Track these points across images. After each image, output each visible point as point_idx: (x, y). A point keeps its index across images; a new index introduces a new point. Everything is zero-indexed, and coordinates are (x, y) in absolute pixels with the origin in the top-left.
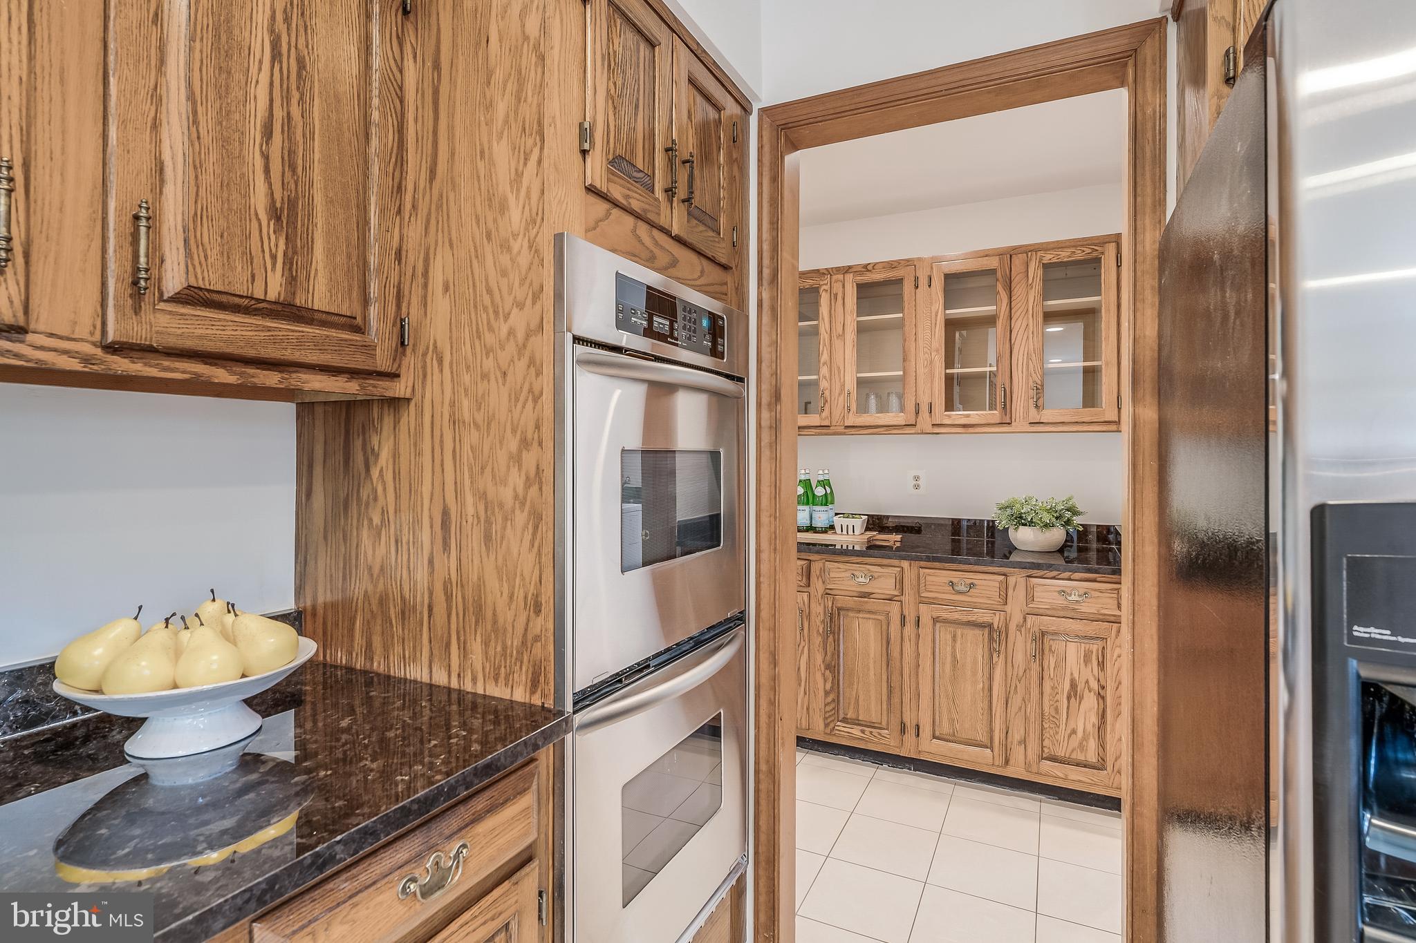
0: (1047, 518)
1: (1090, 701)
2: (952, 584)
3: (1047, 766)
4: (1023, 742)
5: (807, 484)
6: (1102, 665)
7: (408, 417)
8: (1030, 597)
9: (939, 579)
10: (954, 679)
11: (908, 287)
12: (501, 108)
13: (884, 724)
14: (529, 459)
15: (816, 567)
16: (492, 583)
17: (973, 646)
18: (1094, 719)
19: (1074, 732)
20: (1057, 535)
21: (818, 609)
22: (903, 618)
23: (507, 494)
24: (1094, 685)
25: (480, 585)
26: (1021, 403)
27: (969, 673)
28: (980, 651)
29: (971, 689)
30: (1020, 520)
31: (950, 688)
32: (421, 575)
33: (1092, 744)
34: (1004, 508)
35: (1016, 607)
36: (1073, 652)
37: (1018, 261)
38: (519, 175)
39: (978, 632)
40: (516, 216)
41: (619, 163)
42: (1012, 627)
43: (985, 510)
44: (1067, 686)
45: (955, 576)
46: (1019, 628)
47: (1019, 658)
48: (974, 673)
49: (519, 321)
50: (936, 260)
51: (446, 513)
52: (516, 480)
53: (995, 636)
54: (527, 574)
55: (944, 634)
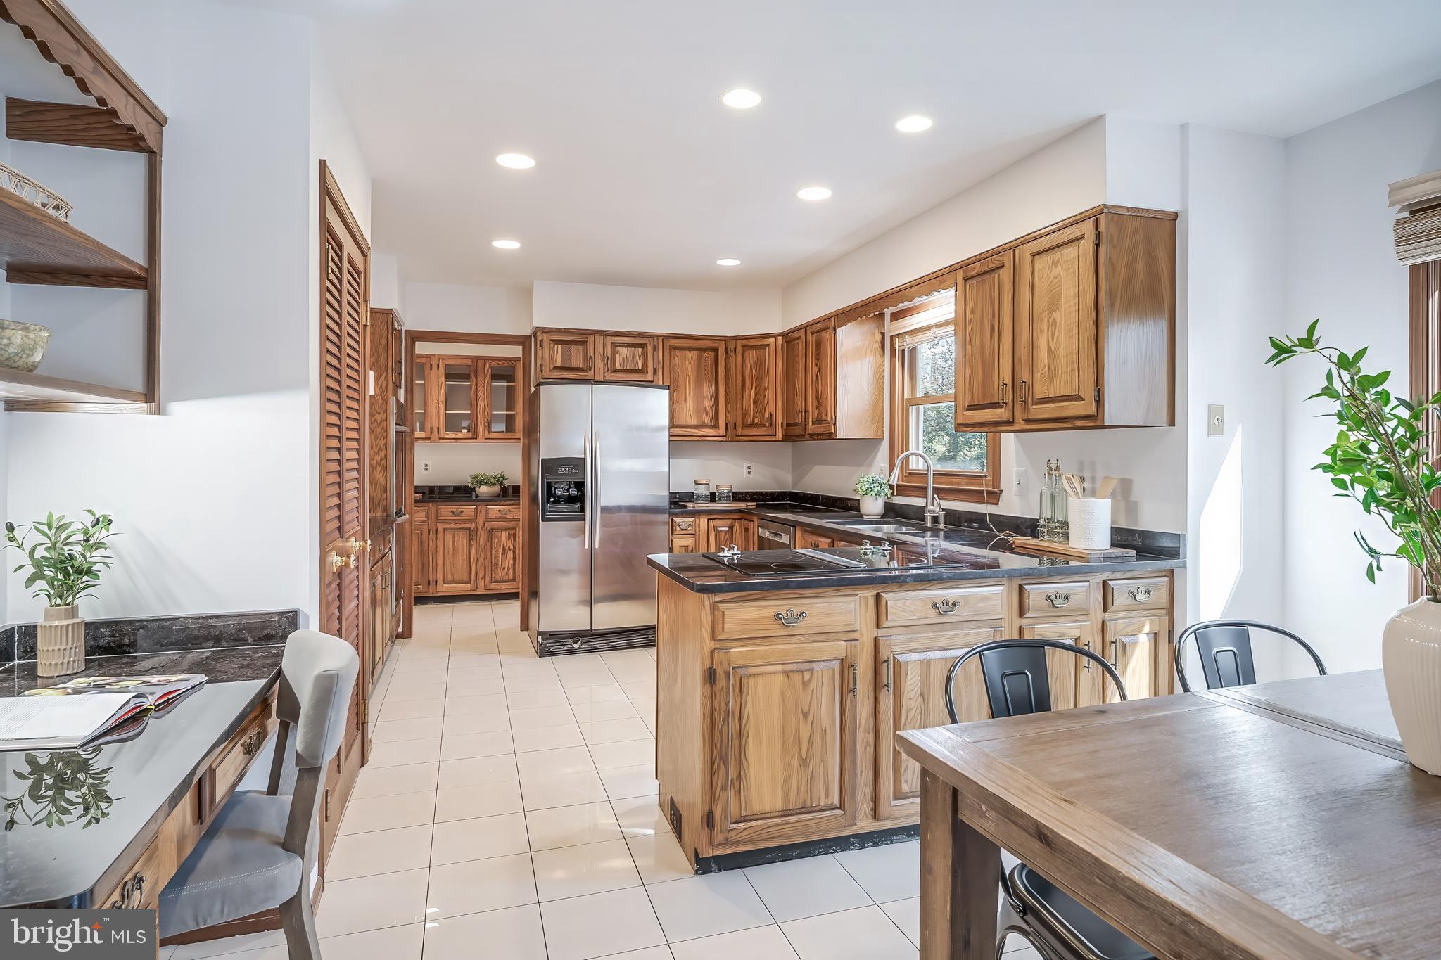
0: (493, 481)
1: (510, 555)
2: (453, 512)
3: (493, 585)
4: (484, 577)
6: (515, 539)
8: (487, 513)
9: (446, 510)
10: (454, 555)
11: (427, 367)
13: (420, 582)
14: (382, 454)
17: (462, 540)
18: (511, 562)
19: (504, 568)
20: (497, 489)
22: (429, 530)
24: (512, 547)
26: (480, 429)
27: (460, 551)
28: (465, 541)
29: (461, 560)
30: (481, 483)
31: (452, 560)
33: (511, 571)
34: (473, 478)
35: (480, 520)
36: (504, 535)
37: (480, 363)
39: (465, 532)
42: (479, 528)
43: (466, 481)
44: (501, 550)
45: (455, 508)
46: (482, 528)
47: (482, 541)
48: (463, 550)
50: (440, 357)
53: (472, 534)
54: (381, 483)
55: (449, 536)
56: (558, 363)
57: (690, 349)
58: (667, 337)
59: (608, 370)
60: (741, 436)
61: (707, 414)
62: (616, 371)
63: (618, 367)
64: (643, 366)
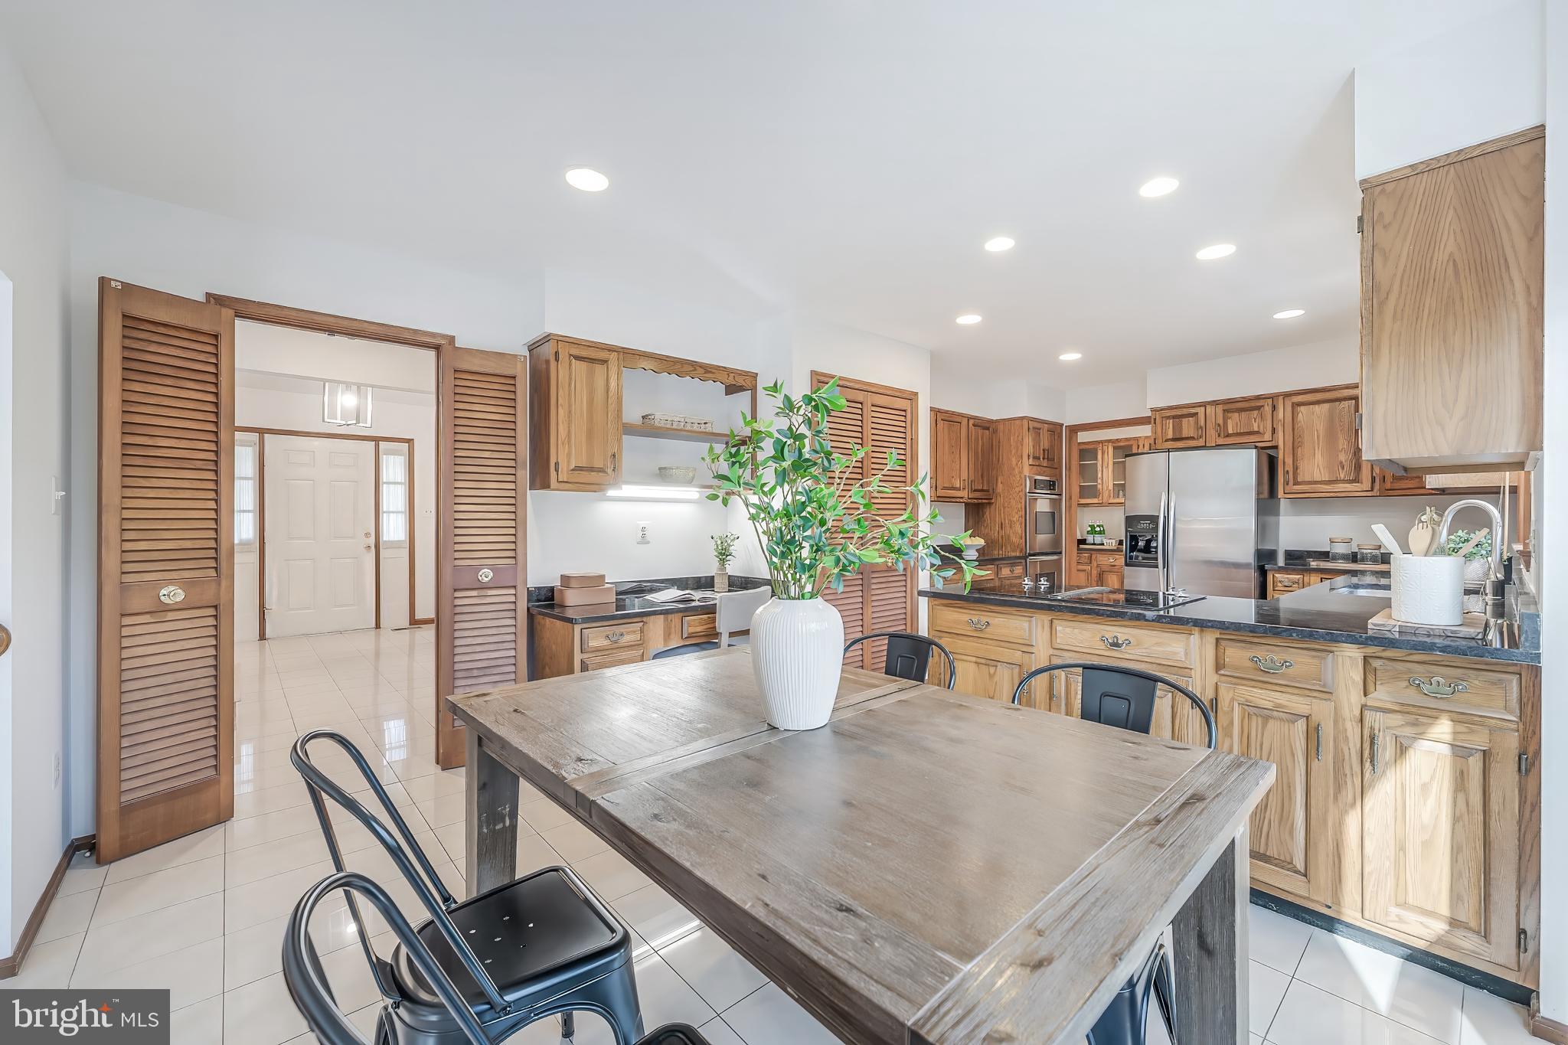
5: (1092, 527)
7: (993, 506)
12: (1013, 452)
15: (1094, 557)
16: (1011, 535)
21: (1095, 572)
23: (1015, 519)
25: (1009, 536)
32: (996, 534)
38: (1017, 464)
40: (1017, 471)
41: (1034, 458)
49: (1017, 489)
51: (1002, 524)
52: (1017, 516)
56: (1170, 436)
57: (1318, 402)
58: (1287, 395)
59: (1219, 436)
60: (1390, 490)
61: (1343, 468)
62: (1228, 436)
63: (1230, 431)
64: (1259, 427)
